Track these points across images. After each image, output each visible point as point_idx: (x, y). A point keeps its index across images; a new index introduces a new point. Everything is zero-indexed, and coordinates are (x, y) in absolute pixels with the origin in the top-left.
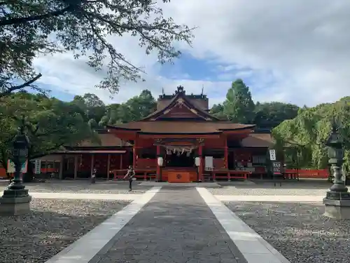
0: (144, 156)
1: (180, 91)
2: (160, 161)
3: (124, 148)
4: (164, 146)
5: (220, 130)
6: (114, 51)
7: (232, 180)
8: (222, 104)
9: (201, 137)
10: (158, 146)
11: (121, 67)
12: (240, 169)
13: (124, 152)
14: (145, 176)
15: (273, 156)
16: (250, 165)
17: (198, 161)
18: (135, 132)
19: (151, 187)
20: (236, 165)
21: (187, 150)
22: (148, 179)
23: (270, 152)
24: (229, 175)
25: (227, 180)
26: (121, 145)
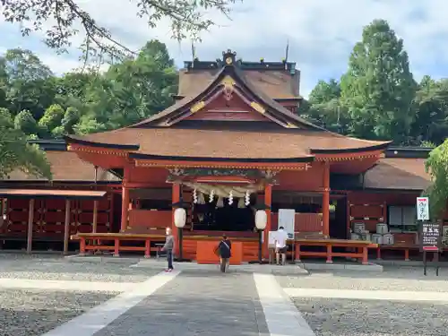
0: (145, 205)
1: (229, 61)
2: (179, 216)
3: (100, 185)
4: (189, 184)
5: (313, 152)
6: (92, 23)
7: (335, 259)
8: (338, 80)
9: (270, 166)
10: (176, 184)
11: (104, 49)
12: (361, 236)
13: (102, 194)
14: (147, 248)
15: (423, 209)
16: (383, 227)
17: (261, 218)
18: (126, 152)
19: (159, 271)
20: (352, 227)
21: (239, 195)
22: (153, 254)
23: (418, 202)
24: (329, 249)
25: (323, 259)
26: (94, 180)
